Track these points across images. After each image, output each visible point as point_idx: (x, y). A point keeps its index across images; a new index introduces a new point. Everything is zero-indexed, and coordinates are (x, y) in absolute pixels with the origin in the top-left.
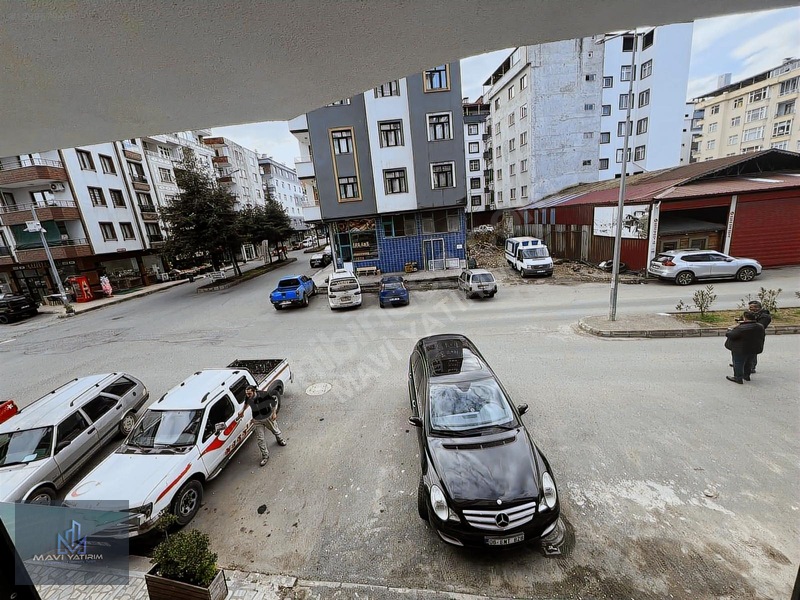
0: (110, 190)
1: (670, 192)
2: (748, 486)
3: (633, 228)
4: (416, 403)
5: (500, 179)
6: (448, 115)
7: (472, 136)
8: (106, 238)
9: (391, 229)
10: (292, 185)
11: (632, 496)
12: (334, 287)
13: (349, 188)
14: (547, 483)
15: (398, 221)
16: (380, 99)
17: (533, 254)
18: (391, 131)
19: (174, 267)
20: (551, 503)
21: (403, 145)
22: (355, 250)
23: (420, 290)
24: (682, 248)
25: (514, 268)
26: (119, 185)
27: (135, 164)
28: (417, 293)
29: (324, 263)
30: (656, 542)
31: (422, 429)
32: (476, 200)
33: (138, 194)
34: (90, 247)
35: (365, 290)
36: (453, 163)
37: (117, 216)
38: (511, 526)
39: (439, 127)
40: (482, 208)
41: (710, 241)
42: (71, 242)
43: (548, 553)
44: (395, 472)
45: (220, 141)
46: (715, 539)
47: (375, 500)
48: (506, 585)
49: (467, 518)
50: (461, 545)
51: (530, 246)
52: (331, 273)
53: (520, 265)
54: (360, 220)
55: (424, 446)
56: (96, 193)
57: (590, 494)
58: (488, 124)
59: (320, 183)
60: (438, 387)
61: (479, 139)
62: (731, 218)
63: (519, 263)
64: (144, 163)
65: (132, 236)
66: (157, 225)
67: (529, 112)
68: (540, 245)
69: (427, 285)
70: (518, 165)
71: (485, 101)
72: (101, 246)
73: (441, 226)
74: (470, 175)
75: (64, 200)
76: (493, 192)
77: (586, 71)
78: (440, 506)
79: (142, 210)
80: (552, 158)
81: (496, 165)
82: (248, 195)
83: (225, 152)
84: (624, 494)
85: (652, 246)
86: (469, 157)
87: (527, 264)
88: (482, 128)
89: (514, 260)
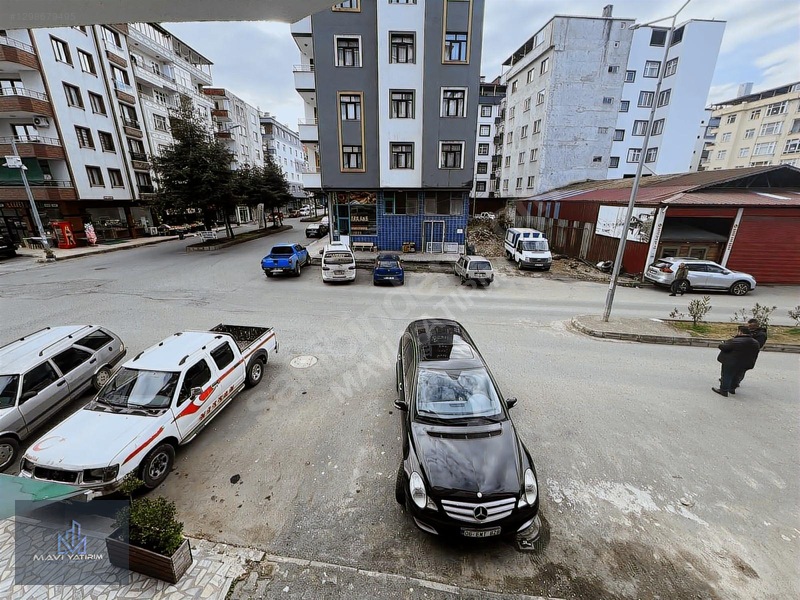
0: (99, 132)
1: (677, 198)
3: (636, 230)
4: (402, 386)
5: (508, 166)
6: (463, 92)
7: (486, 119)
8: (93, 183)
9: (391, 205)
10: (293, 149)
11: (611, 498)
12: (328, 259)
13: (353, 158)
14: (529, 480)
15: (400, 198)
16: (395, 65)
17: (532, 246)
18: (402, 101)
19: (164, 222)
20: (531, 499)
21: (413, 117)
22: (355, 224)
23: (415, 271)
25: (511, 259)
26: (109, 128)
27: (128, 107)
28: (413, 274)
29: (320, 234)
30: (629, 546)
31: (407, 414)
32: (482, 185)
33: (129, 140)
34: (75, 191)
35: (360, 265)
36: (463, 143)
37: (106, 161)
38: (489, 519)
39: (452, 104)
40: (485, 195)
41: (710, 251)
42: (55, 184)
43: (521, 548)
44: (375, 454)
45: (221, 93)
46: (688, 547)
47: (352, 479)
48: (477, 577)
49: (445, 508)
50: (436, 533)
51: (531, 238)
52: (326, 245)
53: (518, 256)
54: (361, 193)
55: (407, 429)
56: (84, 134)
57: (568, 493)
58: (502, 107)
59: (323, 149)
60: (428, 373)
61: (491, 121)
62: (734, 230)
63: (517, 254)
64: (137, 106)
65: (121, 184)
66: (148, 175)
67: (547, 100)
68: (540, 238)
69: (423, 266)
70: (529, 153)
71: (503, 82)
72: (87, 192)
73: (443, 208)
74: (479, 159)
75: (49, 138)
76: (499, 179)
77: (610, 62)
78: (418, 493)
79: (133, 157)
80: (563, 149)
81: (505, 151)
82: (247, 154)
83: (226, 105)
84: (602, 495)
85: (652, 251)
86: (479, 140)
87: (526, 256)
88: (495, 111)
89: (513, 251)
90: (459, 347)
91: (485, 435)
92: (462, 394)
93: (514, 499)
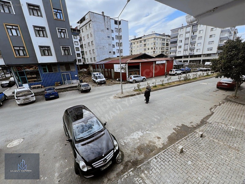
1: (129, 61)
2: (153, 125)
3: (123, 70)
4: (68, 134)
5: (87, 55)
6: (65, 30)
7: (76, 39)
9: (46, 70)
11: (134, 137)
12: (18, 95)
13: (21, 52)
14: (115, 143)
15: (49, 66)
16: (33, 16)
17: (100, 77)
18: (40, 30)
20: (117, 148)
21: (47, 37)
22: (28, 78)
23: (62, 92)
24: (133, 74)
25: (95, 82)
28: (62, 93)
30: (140, 146)
31: (72, 142)
32: (80, 60)
35: (36, 95)
36: (70, 47)
38: (108, 161)
39: (62, 34)
40: (82, 63)
41: (137, 73)
43: (118, 163)
46: (150, 139)
48: (109, 180)
49: (94, 166)
50: (93, 176)
51: (99, 75)
52: (16, 89)
53: (96, 81)
54: (29, 66)
55: (74, 148)
57: (125, 141)
58: (80, 36)
60: (76, 125)
61: (78, 40)
62: (140, 67)
63: (96, 80)
67: (93, 35)
68: (101, 75)
69: (66, 89)
70: (92, 51)
71: (78, 28)
73: (68, 69)
74: (77, 52)
76: (85, 59)
77: (107, 27)
78: (84, 167)
80: (101, 50)
81: (85, 50)
84: (132, 137)
85: (127, 74)
86: (75, 46)
87: (98, 80)
88: (78, 37)
89: (95, 79)
90: (86, 113)
91: (100, 136)
92: (90, 127)
93: (113, 151)
